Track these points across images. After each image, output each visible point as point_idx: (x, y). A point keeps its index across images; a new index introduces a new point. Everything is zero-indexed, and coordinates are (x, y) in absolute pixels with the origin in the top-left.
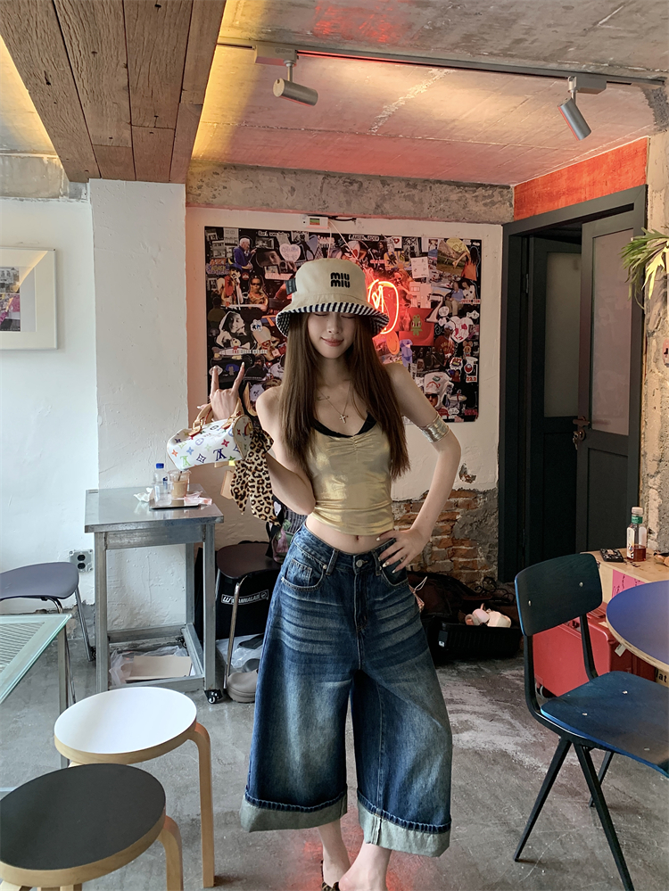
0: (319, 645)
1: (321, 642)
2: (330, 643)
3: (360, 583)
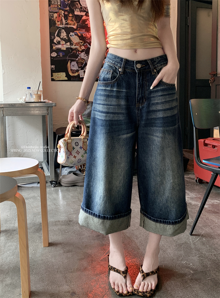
1: (118, 113)
2: (123, 114)
3: (141, 78)
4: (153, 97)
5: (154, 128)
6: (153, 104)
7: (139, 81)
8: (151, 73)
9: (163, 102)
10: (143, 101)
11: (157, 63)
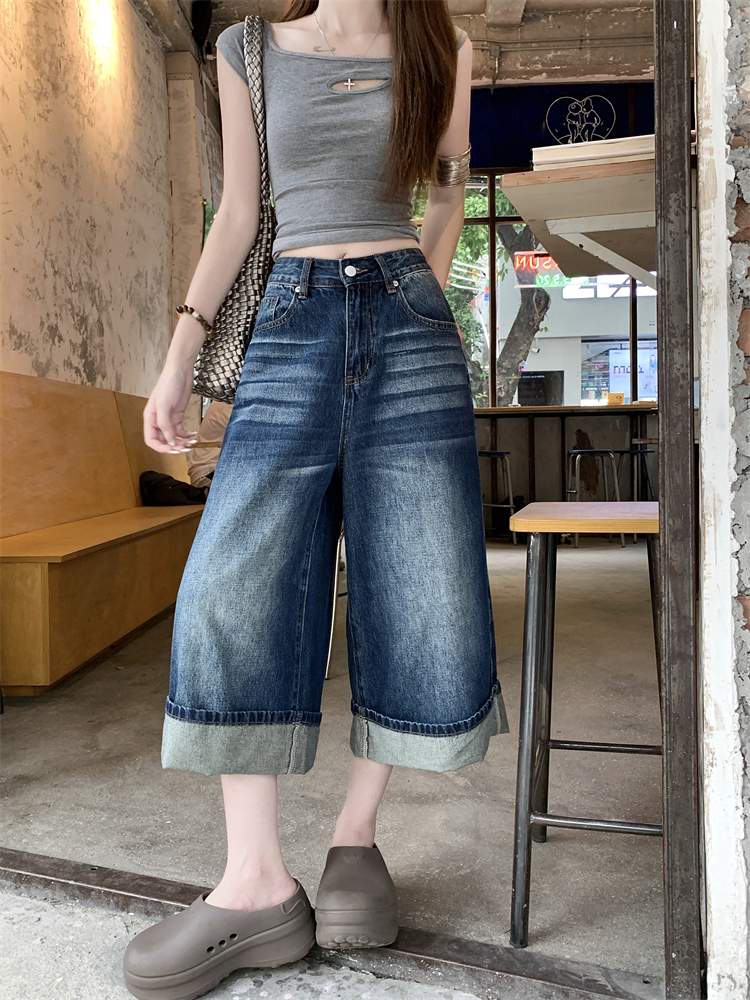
1: (287, 404)
2: (303, 405)
3: (357, 302)
4: (392, 355)
5: (393, 447)
6: (391, 377)
7: (353, 311)
8: (385, 290)
9: (417, 369)
10: (363, 368)
11: (402, 265)
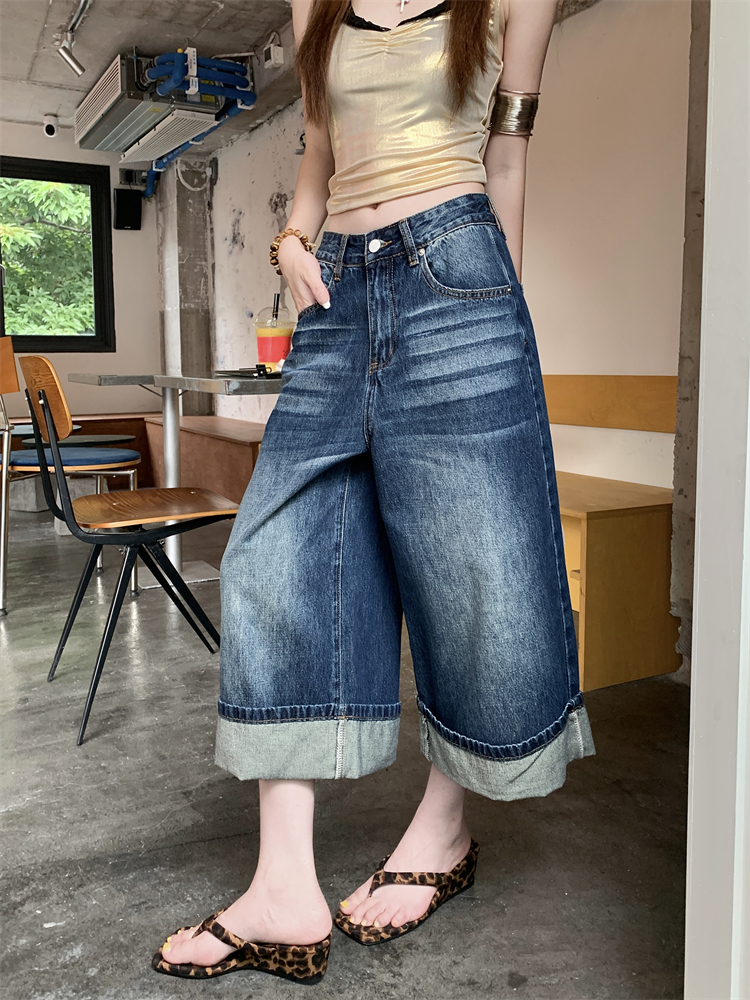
0: (306, 398)
2: (323, 395)
4: (415, 336)
5: (425, 437)
7: (373, 292)
9: (444, 351)
10: (388, 353)
